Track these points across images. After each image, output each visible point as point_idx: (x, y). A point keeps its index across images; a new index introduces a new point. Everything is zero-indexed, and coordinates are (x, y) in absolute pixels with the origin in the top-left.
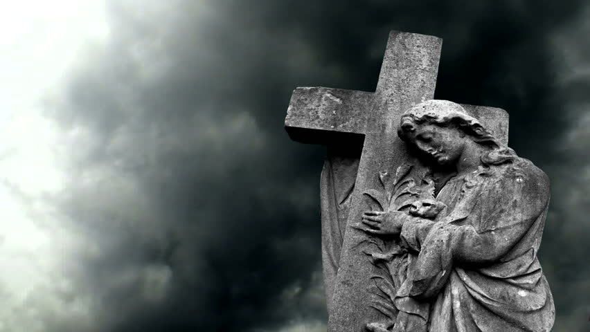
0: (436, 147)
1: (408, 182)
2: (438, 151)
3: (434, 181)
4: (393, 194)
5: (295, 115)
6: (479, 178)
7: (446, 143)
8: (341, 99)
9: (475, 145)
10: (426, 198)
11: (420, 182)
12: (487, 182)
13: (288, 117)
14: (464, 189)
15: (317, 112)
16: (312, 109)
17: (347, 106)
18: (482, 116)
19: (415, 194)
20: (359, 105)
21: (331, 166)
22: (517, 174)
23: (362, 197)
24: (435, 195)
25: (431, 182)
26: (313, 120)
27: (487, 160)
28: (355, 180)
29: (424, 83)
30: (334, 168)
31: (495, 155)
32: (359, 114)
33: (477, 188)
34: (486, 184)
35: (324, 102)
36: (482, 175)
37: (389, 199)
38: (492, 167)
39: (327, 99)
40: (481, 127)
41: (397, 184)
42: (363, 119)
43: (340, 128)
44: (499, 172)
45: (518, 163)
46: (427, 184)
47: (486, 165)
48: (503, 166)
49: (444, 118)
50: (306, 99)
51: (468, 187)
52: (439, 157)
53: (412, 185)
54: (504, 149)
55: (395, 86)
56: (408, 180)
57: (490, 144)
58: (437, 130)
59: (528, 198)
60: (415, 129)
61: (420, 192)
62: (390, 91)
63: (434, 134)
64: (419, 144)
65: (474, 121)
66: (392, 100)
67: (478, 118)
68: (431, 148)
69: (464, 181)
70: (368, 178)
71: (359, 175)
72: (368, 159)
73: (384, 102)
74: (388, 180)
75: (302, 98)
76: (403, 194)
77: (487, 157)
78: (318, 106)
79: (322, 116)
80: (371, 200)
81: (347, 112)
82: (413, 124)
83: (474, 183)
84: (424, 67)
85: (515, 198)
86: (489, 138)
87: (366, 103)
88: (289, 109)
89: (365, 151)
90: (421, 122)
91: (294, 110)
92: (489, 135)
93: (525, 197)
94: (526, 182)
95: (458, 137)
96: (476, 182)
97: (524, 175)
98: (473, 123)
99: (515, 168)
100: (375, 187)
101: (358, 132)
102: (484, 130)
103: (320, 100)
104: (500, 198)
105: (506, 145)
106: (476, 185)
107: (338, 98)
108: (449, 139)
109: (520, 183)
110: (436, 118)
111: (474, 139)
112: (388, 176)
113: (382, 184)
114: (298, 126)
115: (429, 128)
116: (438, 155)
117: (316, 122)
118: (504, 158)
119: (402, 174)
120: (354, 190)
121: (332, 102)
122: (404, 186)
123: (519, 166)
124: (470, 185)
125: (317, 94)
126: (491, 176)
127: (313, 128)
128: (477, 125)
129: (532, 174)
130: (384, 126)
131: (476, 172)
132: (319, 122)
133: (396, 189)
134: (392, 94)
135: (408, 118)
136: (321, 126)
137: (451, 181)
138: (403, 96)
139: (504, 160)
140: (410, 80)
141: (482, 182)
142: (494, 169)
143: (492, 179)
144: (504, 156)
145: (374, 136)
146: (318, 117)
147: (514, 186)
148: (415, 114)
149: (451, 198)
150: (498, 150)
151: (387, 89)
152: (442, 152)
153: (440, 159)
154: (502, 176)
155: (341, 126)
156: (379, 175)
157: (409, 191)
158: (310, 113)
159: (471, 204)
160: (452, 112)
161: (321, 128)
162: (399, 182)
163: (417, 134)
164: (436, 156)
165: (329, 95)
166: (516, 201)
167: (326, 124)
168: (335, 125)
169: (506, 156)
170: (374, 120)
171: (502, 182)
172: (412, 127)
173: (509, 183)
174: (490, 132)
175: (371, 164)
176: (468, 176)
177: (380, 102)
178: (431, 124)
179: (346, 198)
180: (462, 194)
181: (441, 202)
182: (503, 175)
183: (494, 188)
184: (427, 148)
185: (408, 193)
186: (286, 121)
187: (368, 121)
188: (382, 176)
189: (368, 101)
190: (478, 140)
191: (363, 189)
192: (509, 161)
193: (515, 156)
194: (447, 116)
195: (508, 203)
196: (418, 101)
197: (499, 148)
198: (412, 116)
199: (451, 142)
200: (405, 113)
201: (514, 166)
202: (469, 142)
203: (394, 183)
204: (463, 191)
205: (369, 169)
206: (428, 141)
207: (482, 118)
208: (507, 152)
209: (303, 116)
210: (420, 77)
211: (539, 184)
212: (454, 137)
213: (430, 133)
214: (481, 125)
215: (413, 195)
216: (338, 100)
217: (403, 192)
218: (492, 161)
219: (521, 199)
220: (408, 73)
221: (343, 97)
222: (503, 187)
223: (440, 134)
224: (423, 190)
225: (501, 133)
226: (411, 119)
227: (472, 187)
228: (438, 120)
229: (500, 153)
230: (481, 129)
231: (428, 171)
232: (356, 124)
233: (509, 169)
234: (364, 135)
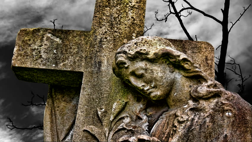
0: (148, 82)
1: (123, 118)
2: (150, 86)
3: (148, 116)
4: (110, 131)
5: (21, 55)
6: (189, 113)
7: (157, 78)
8: (61, 39)
9: (184, 80)
10: (141, 134)
11: (135, 117)
12: (198, 116)
13: (14, 57)
14: (176, 124)
15: (40, 52)
16: (35, 49)
17: (66, 46)
18: (189, 50)
19: (131, 130)
20: (76, 43)
21: (53, 104)
22: (226, 108)
23: (82, 134)
24: (149, 131)
25: (145, 118)
26: (37, 60)
27: (196, 94)
28: (75, 117)
29: (134, 20)
30: (55, 105)
31: (203, 89)
32: (77, 53)
33: (189, 123)
34: (196, 119)
35: (46, 42)
36: (191, 110)
37: (107, 136)
38: (201, 102)
39: (48, 39)
40: (189, 61)
41: (113, 120)
42: (81, 57)
43: (61, 67)
44: (208, 106)
45: (226, 96)
46: (141, 119)
47: (196, 99)
48: (212, 100)
49: (155, 54)
50: (30, 40)
51: (180, 123)
52: (151, 92)
53: (127, 120)
54: (212, 82)
55: (108, 24)
56: (124, 115)
57: (198, 79)
58: (149, 66)
59: (238, 133)
60: (128, 66)
61: (135, 127)
62: (104, 29)
63: (146, 70)
64: (132, 79)
65: (183, 56)
66: (106, 38)
67: (185, 52)
68: (143, 84)
69: (176, 116)
70: (87, 115)
71: (79, 111)
72: (87, 96)
73: (98, 39)
74: (105, 116)
75: (26, 38)
76: (120, 130)
77: (196, 91)
78: (40, 46)
79: (44, 56)
80: (90, 137)
81: (66, 51)
82: (126, 61)
83: (185, 117)
84: (133, 4)
85: (225, 133)
86: (198, 72)
87: (83, 42)
88: (15, 49)
89: (84, 88)
90: (133, 59)
91: (20, 50)
92: (197, 69)
93: (235, 132)
94: (235, 115)
95: (168, 72)
96: (187, 117)
97: (232, 109)
98: (181, 58)
99: (223, 102)
100: (93, 124)
101: (77, 70)
102: (192, 64)
103: (42, 40)
104: (210, 133)
105: (213, 78)
106: (187, 120)
107: (57, 37)
108: (160, 75)
109: (229, 117)
110: (147, 54)
111: (183, 74)
112: (106, 112)
113: (100, 121)
114: (23, 66)
115: (142, 64)
116: (150, 90)
117: (39, 61)
118: (211, 92)
119: (118, 110)
120: (75, 127)
121: (52, 42)
122: (120, 121)
123: (227, 99)
124: (181, 120)
125: (39, 34)
126: (201, 110)
127: (37, 67)
128: (185, 60)
129: (241, 107)
130: (100, 63)
131: (186, 106)
132: (42, 61)
133: (113, 125)
134: (106, 32)
135: (122, 55)
136: (44, 65)
137: (164, 116)
138: (116, 34)
139: (212, 94)
140: (121, 18)
141: (192, 117)
142: (203, 104)
143: (202, 114)
144: (212, 89)
145: (92, 73)
146: (41, 57)
147: (224, 120)
148: (127, 51)
149: (164, 134)
150: (206, 84)
151: (101, 27)
152: (154, 87)
153: (153, 95)
154: (211, 111)
155: (62, 64)
156: (97, 111)
157: (124, 126)
158: (34, 53)
159: (183, 139)
160: (162, 47)
161: (44, 67)
162: (115, 118)
163: (130, 70)
164: (148, 92)
165: (49, 35)
166: (226, 135)
167: (49, 63)
168: (56, 64)
169: (214, 90)
170: (91, 58)
171: (212, 116)
172: (125, 63)
173: (219, 117)
174: (198, 66)
175: (90, 101)
176: (179, 111)
177: (95, 40)
178: (142, 60)
179: (67, 135)
180: (175, 129)
181: (155, 138)
182: (212, 109)
183: (205, 122)
184: (139, 84)
185: (124, 129)
186: (13, 61)
187: (86, 59)
188: (99, 113)
189: (85, 39)
190: (187, 75)
191: (83, 125)
192: (217, 95)
193: (222, 89)
194: (157, 51)
195: (219, 138)
196: (130, 38)
197: (207, 82)
198: (125, 52)
199: (162, 77)
200: (119, 50)
201: (222, 100)
202: (178, 76)
203: (111, 119)
204: (176, 127)
205: (88, 106)
206: (140, 77)
207: (189, 52)
208: (215, 86)
209: (27, 56)
210: (130, 14)
211: (248, 118)
212: (164, 72)
213: (142, 69)
214: (189, 59)
215: (128, 131)
216: (58, 40)
217: (119, 127)
218: (201, 95)
219: (231, 134)
220: (119, 11)
221: (63, 36)
222: (213, 121)
223: (151, 70)
224: (137, 125)
225: (208, 66)
226: (124, 55)
227: (184, 122)
228: (148, 56)
229: (208, 86)
230: (189, 63)
231: (142, 106)
232: (75, 62)
233: (217, 103)
234: (82, 73)
